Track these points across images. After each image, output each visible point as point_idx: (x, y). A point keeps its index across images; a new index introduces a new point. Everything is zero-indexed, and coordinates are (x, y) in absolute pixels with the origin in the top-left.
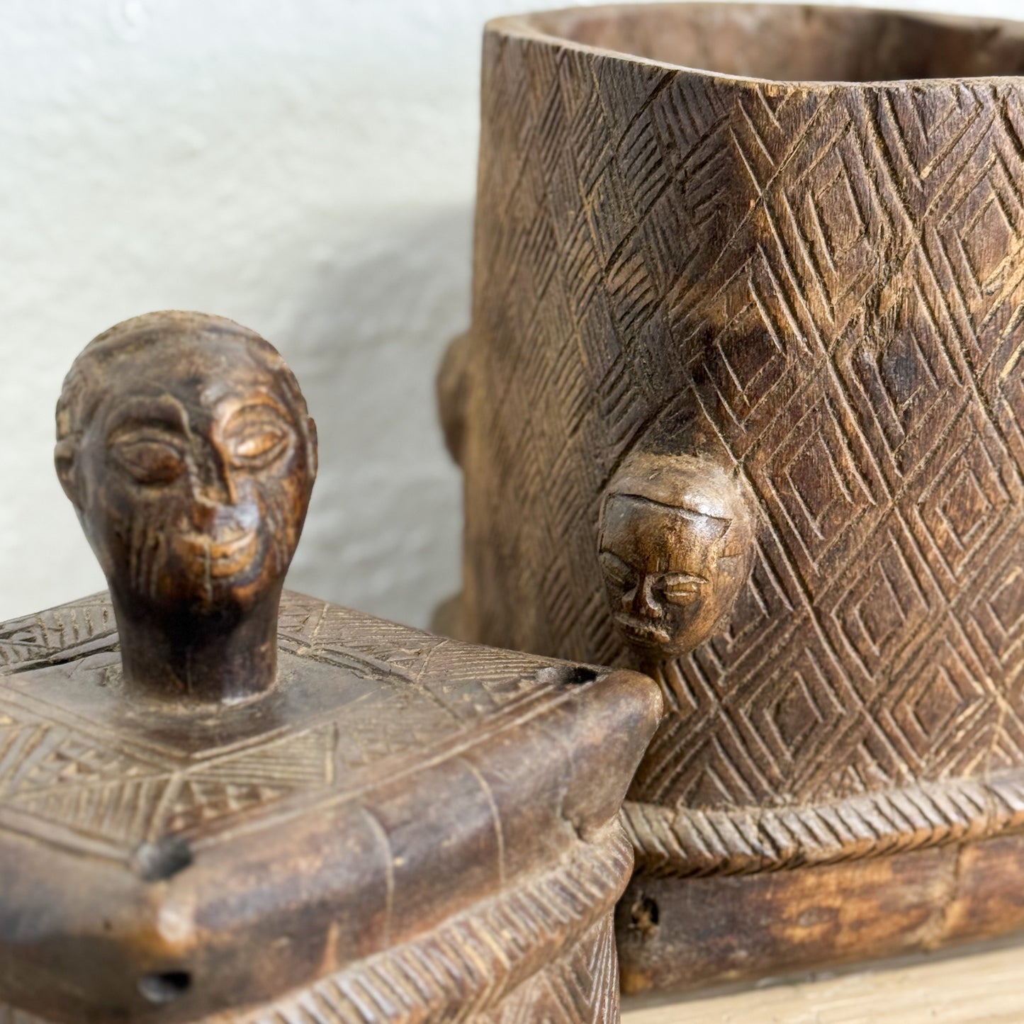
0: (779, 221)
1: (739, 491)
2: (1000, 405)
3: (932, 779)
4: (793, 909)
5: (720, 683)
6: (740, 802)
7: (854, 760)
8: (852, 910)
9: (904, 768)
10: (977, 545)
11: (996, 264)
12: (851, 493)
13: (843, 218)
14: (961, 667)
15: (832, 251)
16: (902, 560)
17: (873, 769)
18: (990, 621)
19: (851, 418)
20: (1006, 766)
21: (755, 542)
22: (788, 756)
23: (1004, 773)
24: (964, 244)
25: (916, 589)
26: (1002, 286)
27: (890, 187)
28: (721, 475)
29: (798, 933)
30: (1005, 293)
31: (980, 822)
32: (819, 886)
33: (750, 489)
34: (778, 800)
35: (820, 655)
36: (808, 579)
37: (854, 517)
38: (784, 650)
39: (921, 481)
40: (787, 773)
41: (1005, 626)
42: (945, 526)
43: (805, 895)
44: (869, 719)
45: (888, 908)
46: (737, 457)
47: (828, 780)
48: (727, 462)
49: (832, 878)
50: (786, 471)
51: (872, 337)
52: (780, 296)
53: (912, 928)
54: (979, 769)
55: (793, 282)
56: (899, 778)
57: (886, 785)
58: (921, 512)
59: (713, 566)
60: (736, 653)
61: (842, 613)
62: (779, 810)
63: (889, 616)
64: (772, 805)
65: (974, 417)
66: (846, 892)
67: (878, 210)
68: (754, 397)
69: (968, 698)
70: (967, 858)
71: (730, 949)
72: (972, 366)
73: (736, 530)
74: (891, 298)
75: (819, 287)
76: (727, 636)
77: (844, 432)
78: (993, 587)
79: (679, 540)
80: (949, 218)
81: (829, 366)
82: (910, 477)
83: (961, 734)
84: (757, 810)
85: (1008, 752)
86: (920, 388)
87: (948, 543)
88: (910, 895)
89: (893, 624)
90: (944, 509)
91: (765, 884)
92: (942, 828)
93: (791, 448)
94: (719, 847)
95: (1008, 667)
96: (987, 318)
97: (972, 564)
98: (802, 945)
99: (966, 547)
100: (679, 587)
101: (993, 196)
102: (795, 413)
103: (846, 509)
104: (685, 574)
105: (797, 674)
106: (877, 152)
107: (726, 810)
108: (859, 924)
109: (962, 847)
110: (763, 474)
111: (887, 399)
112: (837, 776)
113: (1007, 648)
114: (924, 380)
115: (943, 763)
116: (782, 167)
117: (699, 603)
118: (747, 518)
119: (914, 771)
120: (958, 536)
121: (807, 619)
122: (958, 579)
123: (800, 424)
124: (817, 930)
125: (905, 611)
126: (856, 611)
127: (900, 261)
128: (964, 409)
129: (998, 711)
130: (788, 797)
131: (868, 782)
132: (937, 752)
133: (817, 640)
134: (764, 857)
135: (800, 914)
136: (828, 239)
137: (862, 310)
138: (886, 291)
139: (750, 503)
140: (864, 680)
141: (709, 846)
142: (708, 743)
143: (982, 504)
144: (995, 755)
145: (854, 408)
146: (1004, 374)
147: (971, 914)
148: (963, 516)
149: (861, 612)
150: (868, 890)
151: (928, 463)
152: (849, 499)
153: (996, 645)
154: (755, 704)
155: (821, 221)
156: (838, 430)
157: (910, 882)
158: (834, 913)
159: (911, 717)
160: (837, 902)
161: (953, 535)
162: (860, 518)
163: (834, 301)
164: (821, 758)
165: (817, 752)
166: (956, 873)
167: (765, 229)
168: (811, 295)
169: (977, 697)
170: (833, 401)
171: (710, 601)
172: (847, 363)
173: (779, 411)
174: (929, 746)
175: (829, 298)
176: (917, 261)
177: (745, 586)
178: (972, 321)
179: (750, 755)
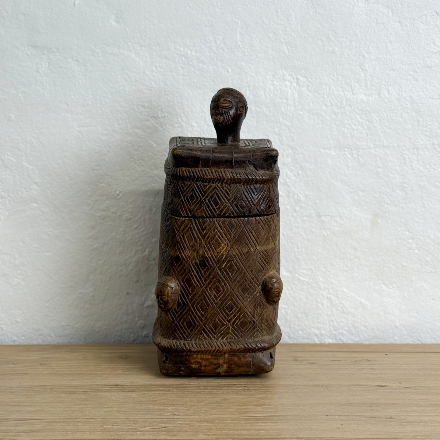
0: (181, 239)
1: (176, 283)
2: (223, 272)
3: (218, 339)
4: (192, 361)
5: (176, 317)
6: (181, 339)
7: (201, 333)
8: (204, 363)
9: (212, 337)
10: (221, 296)
11: (219, 248)
12: (196, 284)
13: (191, 239)
14: (221, 318)
15: (189, 244)
16: (207, 298)
17: (205, 336)
18: (225, 310)
19: (195, 272)
20: (233, 339)
21: (180, 292)
22: (189, 331)
23: (232, 340)
24: (213, 244)
25: (210, 303)
26: (220, 252)
27: (199, 234)
28: (174, 280)
29: (194, 366)
30: (222, 252)
31: (225, 348)
32: (197, 357)
33: (178, 283)
34: (188, 339)
35: (193, 313)
36: (189, 299)
37: (197, 289)
38: (187, 312)
39: (209, 284)
40: (189, 335)
41: (229, 312)
42: (214, 292)
43: (194, 359)
44: (203, 326)
45: (211, 363)
46: (176, 277)
47: (197, 337)
48: (175, 278)
49: (199, 356)
50: (184, 280)
51: (198, 258)
52: (181, 251)
53: (217, 368)
54: (227, 339)
55: (183, 249)
56: (211, 338)
57: (208, 339)
58: (209, 289)
59: (170, 295)
60: (179, 312)
61: (196, 306)
62: (188, 341)
63: (205, 307)
64: (187, 340)
65: (218, 273)
66: (202, 359)
67: (197, 238)
68: (179, 267)
69: (223, 325)
70: (226, 356)
71: (180, 367)
72: (216, 265)
73: (175, 289)
74: (201, 252)
75: (188, 250)
76: (176, 308)
77: (194, 274)
78: (225, 304)
79: (163, 290)
80: (209, 240)
81: (190, 263)
82: (207, 283)
83: (222, 331)
84: (184, 341)
85: (233, 337)
86: (207, 268)
87: (215, 295)
88: (215, 362)
89: (206, 309)
90: (213, 289)
91: (186, 355)
92: (218, 348)
93: (185, 276)
94: (176, 346)
95: (230, 319)
96: (218, 257)
97: (220, 300)
98: (194, 368)
99: (219, 296)
100: (164, 298)
101: (217, 236)
102: (185, 270)
103: (195, 288)
104: (165, 296)
105: (189, 316)
106: (196, 229)
107: (179, 340)
108: (205, 366)
109: (225, 353)
110: (181, 280)
111: (201, 269)
112: (198, 336)
113: (230, 316)
114: (207, 266)
115: (220, 337)
116: (180, 230)
117: (168, 301)
118: (177, 288)
119: (214, 337)
120: (217, 294)
121: (190, 307)
122: (218, 302)
123: (186, 272)
124: (197, 366)
125: (208, 307)
126: (199, 306)
127: (201, 246)
128: (216, 272)
129: (230, 328)
130: (190, 339)
131: (205, 338)
132: (218, 334)
133: (192, 310)
134: (184, 349)
135: (194, 362)
136: (189, 242)
137: (196, 254)
138: (199, 251)
139: (178, 285)
140: (201, 319)
141: (174, 346)
142: (175, 328)
143: (221, 288)
144: (230, 336)
145: (195, 270)
146: (223, 266)
147: (229, 367)
148: (218, 291)
149: (200, 306)
150: (207, 360)
151: (210, 281)
152: (195, 286)
153: (228, 315)
154: (182, 321)
155: (187, 239)
156: (193, 274)
157: (215, 359)
158: (201, 363)
159: (211, 326)
160: (201, 361)
161: (216, 294)
162: (198, 289)
163: (190, 252)
164: (195, 333)
165: (194, 331)
166: (224, 358)
167: (178, 240)
168: (186, 251)
169: (225, 325)
170: (192, 269)
171: (170, 301)
172: (194, 262)
173: (182, 270)
174: (216, 333)
175: (189, 252)
176: (204, 246)
177: (178, 300)
178: (216, 257)
179: (182, 331)
